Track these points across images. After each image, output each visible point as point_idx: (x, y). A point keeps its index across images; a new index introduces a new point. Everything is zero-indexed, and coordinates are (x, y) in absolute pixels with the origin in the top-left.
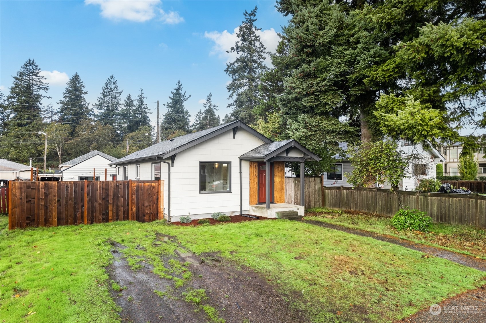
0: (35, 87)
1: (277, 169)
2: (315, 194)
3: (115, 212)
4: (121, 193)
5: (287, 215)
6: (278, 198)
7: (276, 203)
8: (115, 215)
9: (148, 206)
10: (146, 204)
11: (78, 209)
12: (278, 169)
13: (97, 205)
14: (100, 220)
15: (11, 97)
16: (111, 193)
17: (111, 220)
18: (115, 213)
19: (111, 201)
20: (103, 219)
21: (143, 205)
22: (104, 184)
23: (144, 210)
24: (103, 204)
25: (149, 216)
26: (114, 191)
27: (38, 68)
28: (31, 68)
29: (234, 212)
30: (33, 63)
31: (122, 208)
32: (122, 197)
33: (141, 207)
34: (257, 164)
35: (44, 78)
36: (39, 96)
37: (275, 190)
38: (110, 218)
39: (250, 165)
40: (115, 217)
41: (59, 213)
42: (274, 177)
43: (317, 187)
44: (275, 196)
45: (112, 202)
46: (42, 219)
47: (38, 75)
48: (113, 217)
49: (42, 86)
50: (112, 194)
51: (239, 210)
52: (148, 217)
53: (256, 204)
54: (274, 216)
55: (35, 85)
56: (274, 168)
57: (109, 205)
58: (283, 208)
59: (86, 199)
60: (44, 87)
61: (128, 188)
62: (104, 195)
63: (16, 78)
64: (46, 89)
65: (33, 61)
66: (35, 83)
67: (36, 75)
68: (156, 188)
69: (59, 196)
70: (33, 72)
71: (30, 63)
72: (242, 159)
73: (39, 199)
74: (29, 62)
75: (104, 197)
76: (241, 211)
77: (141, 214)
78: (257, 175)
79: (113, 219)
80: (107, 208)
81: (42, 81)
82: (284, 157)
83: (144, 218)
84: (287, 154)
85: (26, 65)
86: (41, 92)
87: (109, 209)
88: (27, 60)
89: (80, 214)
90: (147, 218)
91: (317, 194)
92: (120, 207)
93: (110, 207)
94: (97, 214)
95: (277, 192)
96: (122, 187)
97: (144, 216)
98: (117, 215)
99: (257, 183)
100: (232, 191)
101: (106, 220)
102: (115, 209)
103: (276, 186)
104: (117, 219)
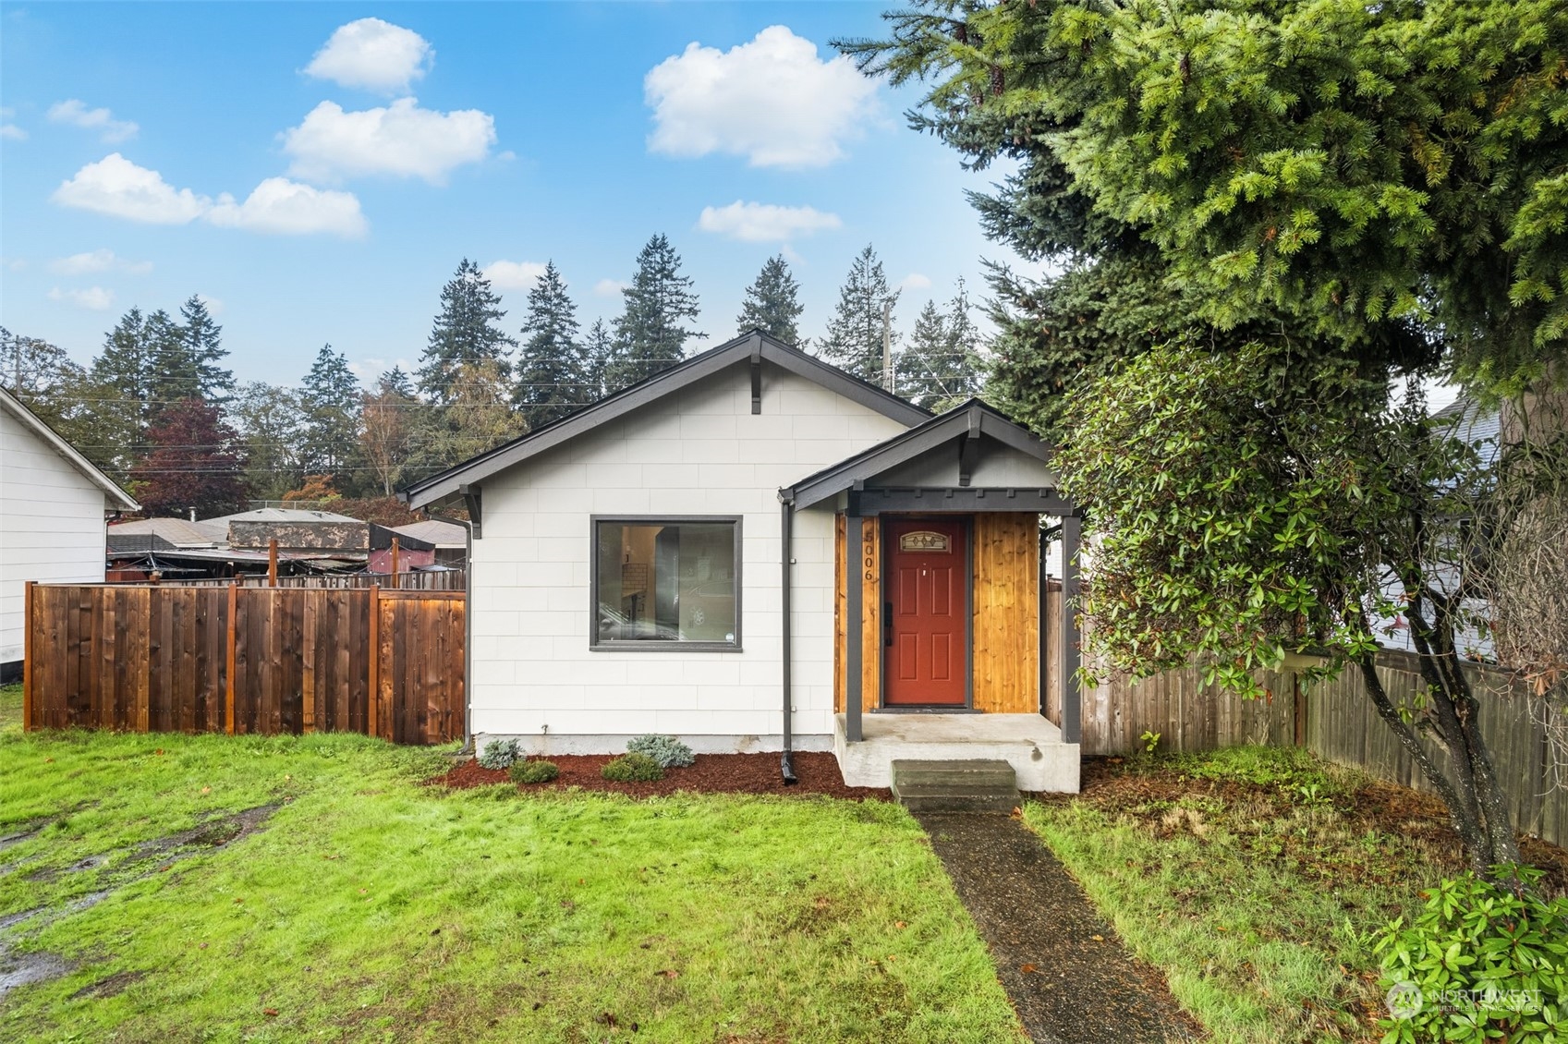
1: (991, 549)
3: (322, 697)
4: (343, 633)
6: (997, 684)
7: (983, 712)
8: (323, 708)
9: (436, 685)
10: (432, 679)
11: (209, 681)
12: (998, 550)
13: (265, 669)
14: (276, 722)
16: (310, 629)
17: (311, 725)
18: (323, 704)
20: (284, 720)
22: (289, 599)
24: (285, 668)
26: (320, 626)
29: (756, 738)
31: (347, 686)
32: (346, 647)
33: (413, 687)
34: (877, 526)
37: (979, 647)
38: (307, 719)
39: (839, 532)
41: (155, 691)
44: (979, 675)
46: (108, 705)
48: (317, 717)
51: (779, 730)
52: (436, 726)
53: (872, 710)
54: (885, 780)
56: (973, 543)
57: (305, 671)
59: (232, 649)
60: (689, 306)
61: (366, 617)
62: (288, 637)
63: (628, 292)
64: (693, 312)
65: (663, 239)
69: (155, 635)
73: (100, 641)
75: (288, 644)
76: (788, 736)
77: (410, 711)
78: (877, 575)
79: (316, 724)
80: (298, 684)
82: (943, 490)
83: (422, 726)
84: (967, 472)
87: (305, 686)
89: (215, 699)
90: (433, 729)
93: (308, 682)
94: (266, 700)
95: (990, 661)
96: (344, 610)
97: (421, 719)
98: (331, 708)
99: (877, 613)
100: (744, 646)
101: (296, 727)
102: (322, 690)
103: (986, 630)
104: (330, 725)
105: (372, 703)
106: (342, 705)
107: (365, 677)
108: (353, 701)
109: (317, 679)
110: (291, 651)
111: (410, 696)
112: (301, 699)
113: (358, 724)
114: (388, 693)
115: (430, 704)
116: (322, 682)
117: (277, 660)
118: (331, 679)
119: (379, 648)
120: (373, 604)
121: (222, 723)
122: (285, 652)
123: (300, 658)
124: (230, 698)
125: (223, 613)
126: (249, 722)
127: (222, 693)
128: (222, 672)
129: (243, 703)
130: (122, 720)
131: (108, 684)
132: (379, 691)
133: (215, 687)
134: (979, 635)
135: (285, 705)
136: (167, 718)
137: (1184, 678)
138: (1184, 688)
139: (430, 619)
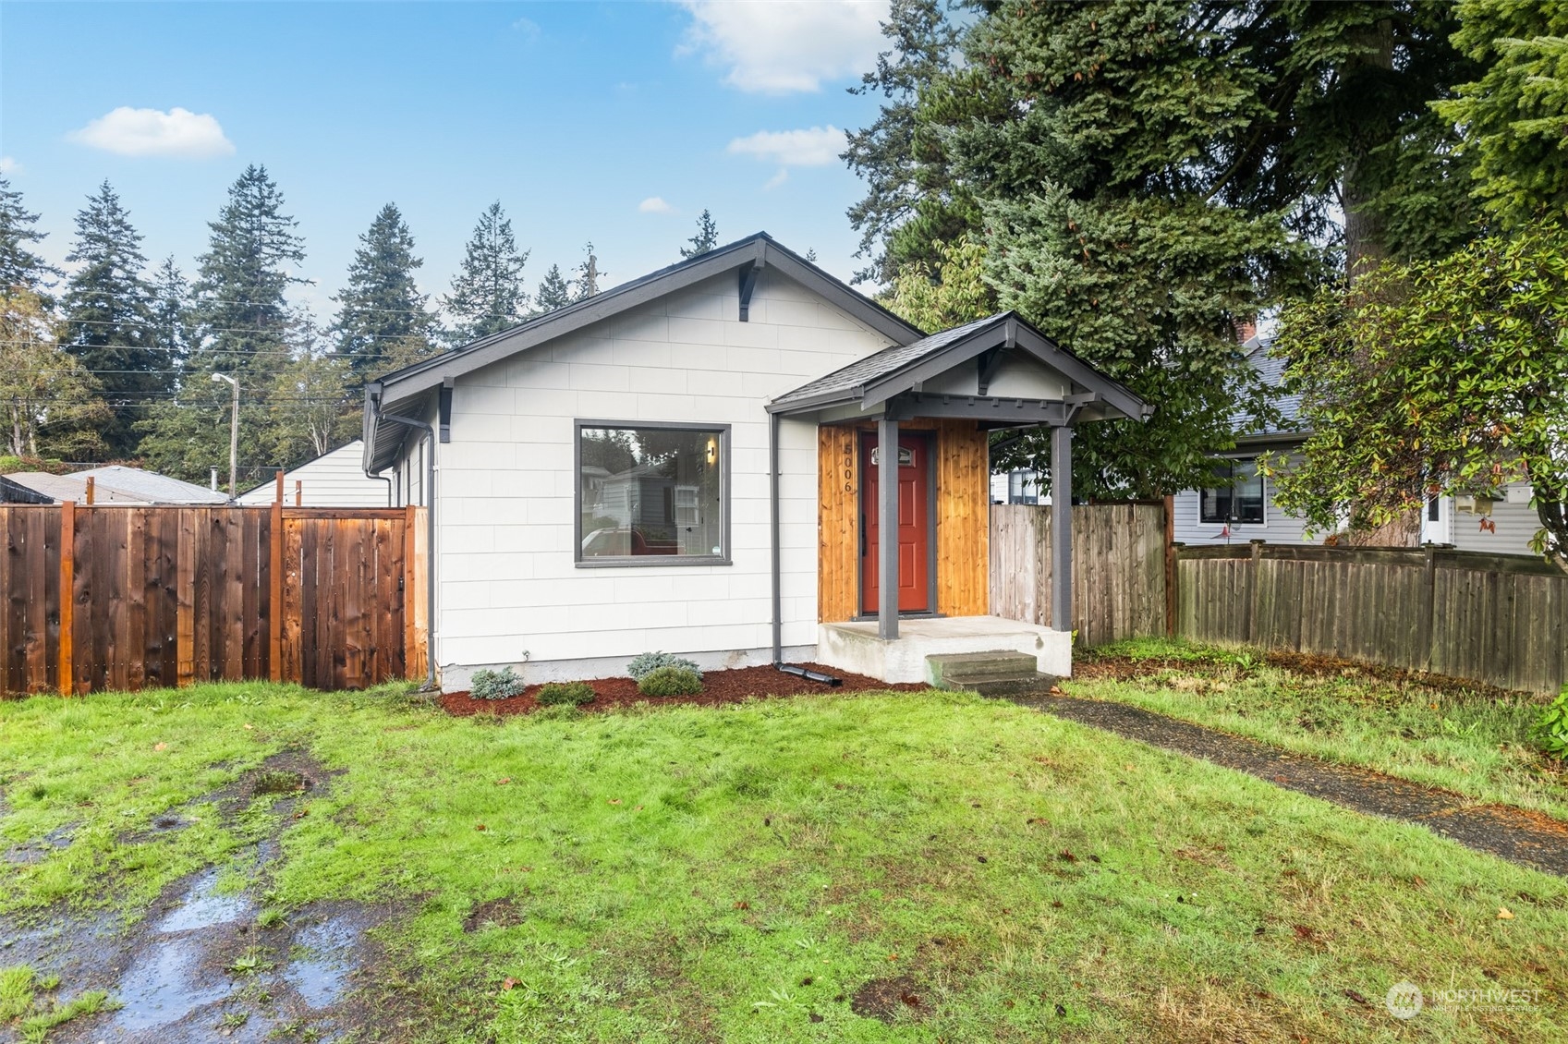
0: (265, 249)
1: (951, 464)
2: (1132, 580)
3: (205, 641)
4: (234, 560)
5: (982, 673)
6: (956, 590)
7: (945, 616)
8: (206, 654)
9: (357, 619)
10: (350, 612)
11: (30, 628)
12: (957, 463)
13: (121, 613)
14: (136, 675)
15: (204, 287)
16: (187, 560)
17: (188, 676)
18: (206, 648)
19: (186, 595)
20: (149, 673)
21: (335, 615)
22: (155, 521)
23: (340, 638)
24: (151, 607)
25: (364, 664)
26: (202, 552)
27: (277, 190)
28: (255, 191)
29: (742, 652)
30: (262, 178)
31: (239, 626)
32: (239, 578)
33: (327, 623)
34: (854, 439)
35: (293, 221)
36: (281, 280)
37: (942, 555)
38: (182, 669)
39: (822, 444)
40: (205, 666)
42: (936, 499)
43: (1141, 549)
44: (941, 581)
45: (190, 600)
47: (277, 213)
48: (197, 666)
49: (285, 247)
50: (190, 566)
51: (770, 643)
52: (358, 666)
53: (852, 619)
54: (919, 672)
55: (267, 245)
56: (936, 457)
57: (180, 612)
58: (966, 636)
59: (69, 584)
60: (293, 249)
61: (265, 540)
62: (154, 568)
63: (216, 227)
64: (298, 255)
65: (262, 171)
66: (267, 240)
67: (269, 213)
68: (395, 541)
70: (263, 204)
71: (255, 177)
72: (780, 415)
74: (251, 174)
75: (153, 576)
76: (778, 648)
77: (324, 651)
78: (855, 486)
79: (197, 674)
80: (171, 624)
81: (286, 230)
82: (966, 398)
83: (339, 668)
84: (985, 382)
85: (242, 185)
86: (285, 266)
87: (180, 628)
88: (245, 171)
89: (42, 651)
90: (353, 670)
91: (1143, 578)
92: (230, 619)
93: (184, 623)
94: (122, 650)
95: (951, 567)
96: (236, 533)
97: (340, 660)
98: (217, 654)
99: (855, 524)
100: (733, 559)
101: (166, 676)
102: (204, 631)
103: (947, 539)
104: (217, 673)
105: (274, 645)
106: (234, 649)
107: (265, 613)
108: (248, 643)
109: (197, 620)
110: (160, 584)
111: (322, 634)
112: (174, 644)
113: (256, 666)
114: (294, 631)
115: (350, 641)
116: (205, 621)
117: (138, 597)
118: (218, 620)
119: (284, 577)
120: (274, 525)
121: (53, 681)
122: (151, 586)
123: (172, 594)
124: (66, 649)
125: (52, 540)
126: (94, 678)
127: (52, 644)
128: (53, 616)
129: (88, 654)
132: (283, 629)
133: (41, 636)
134: (941, 544)
135: (149, 653)
137: (1089, 581)
138: (1090, 590)
139: (348, 542)
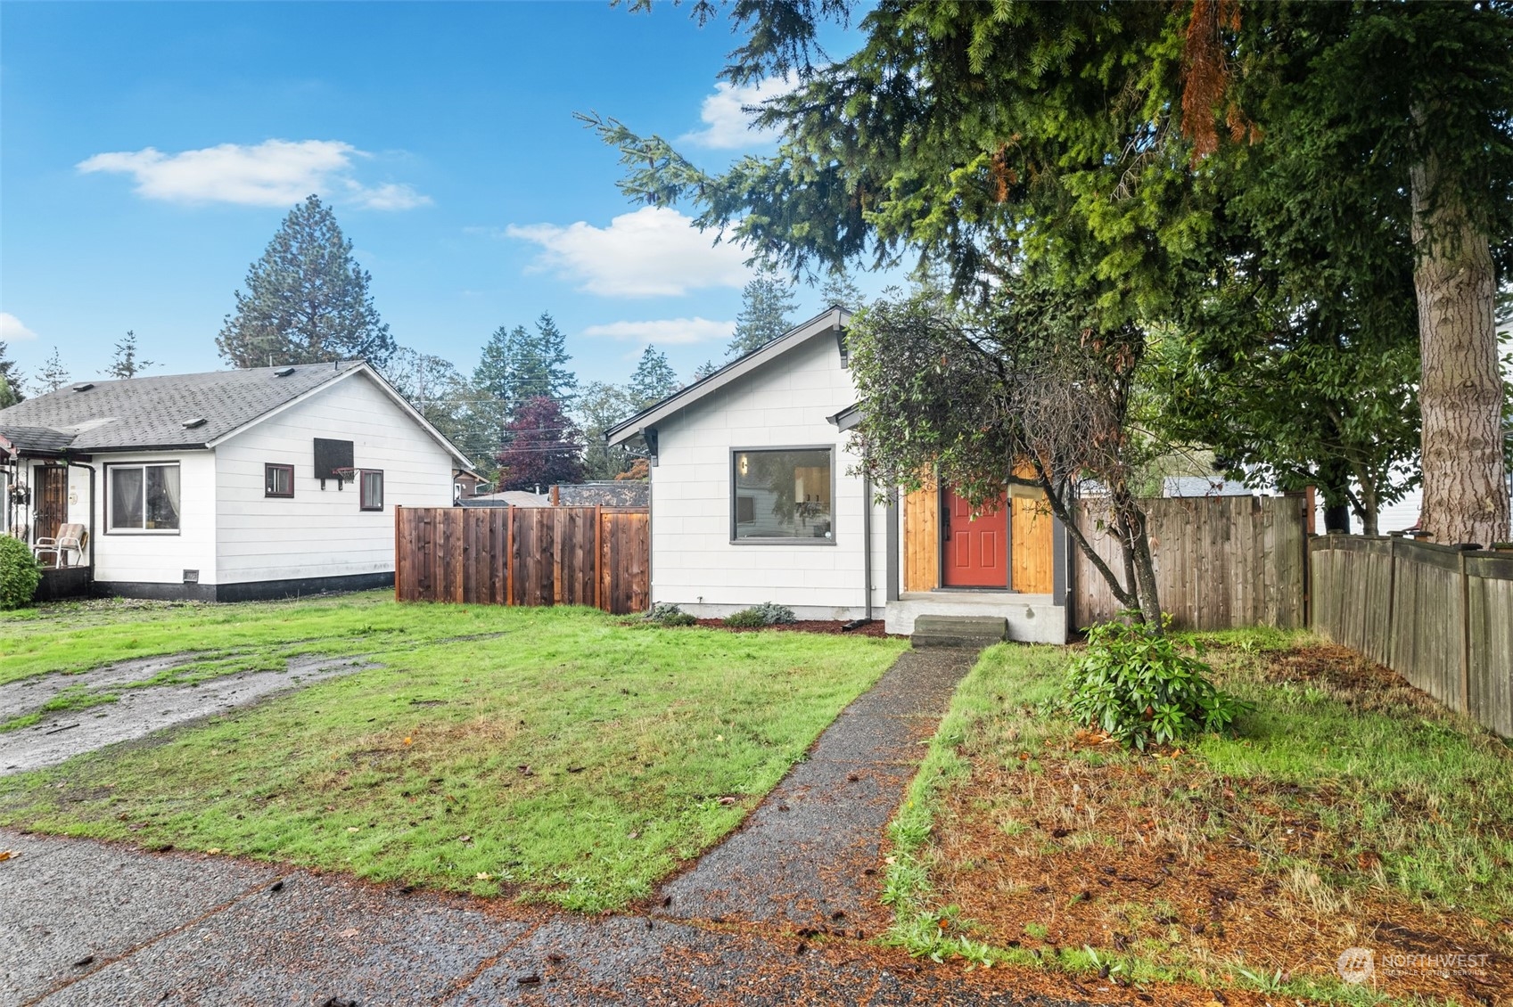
3: (566, 582)
4: (579, 537)
5: (950, 631)
6: (1031, 571)
8: (566, 589)
9: (637, 574)
10: (634, 570)
11: (497, 570)
13: (531, 562)
14: (537, 598)
16: (558, 537)
17: (559, 601)
18: (566, 586)
19: (557, 557)
20: (542, 598)
21: (626, 571)
22: (544, 517)
23: (628, 585)
24: (543, 562)
25: (640, 601)
26: (565, 533)
29: (847, 609)
31: (581, 575)
32: (581, 548)
33: (624, 576)
37: (1017, 541)
38: (557, 597)
40: (566, 596)
41: (467, 577)
45: (559, 559)
46: (440, 588)
48: (562, 596)
50: (559, 540)
51: (863, 604)
52: (637, 602)
53: (932, 589)
57: (555, 566)
59: (511, 548)
61: (592, 526)
62: (544, 541)
69: (466, 539)
73: (435, 544)
75: (544, 545)
76: (869, 608)
77: (622, 592)
79: (562, 601)
80: (551, 572)
83: (628, 603)
87: (555, 574)
89: (501, 583)
90: (636, 604)
92: (577, 571)
93: (557, 571)
94: (531, 585)
95: (1025, 552)
96: (579, 522)
97: (629, 598)
98: (571, 590)
99: (936, 515)
100: (837, 541)
101: (549, 601)
102: (565, 577)
103: (1022, 528)
104: (571, 602)
105: (597, 585)
106: (578, 587)
107: (593, 568)
108: (585, 585)
109: (562, 569)
110: (547, 550)
111: (621, 582)
112: (552, 583)
113: (589, 600)
114: (607, 579)
115: (635, 587)
116: (566, 571)
117: (538, 557)
118: (572, 569)
119: (601, 548)
120: (597, 518)
121: (505, 599)
122: (544, 551)
123: (552, 555)
124: (510, 582)
125: (505, 525)
126: (521, 598)
127: (505, 579)
128: (505, 565)
129: (517, 585)
130: (448, 596)
131: (440, 572)
132: (601, 578)
133: (501, 574)
135: (543, 587)
136: (473, 595)
138: (1200, 578)
139: (634, 527)
